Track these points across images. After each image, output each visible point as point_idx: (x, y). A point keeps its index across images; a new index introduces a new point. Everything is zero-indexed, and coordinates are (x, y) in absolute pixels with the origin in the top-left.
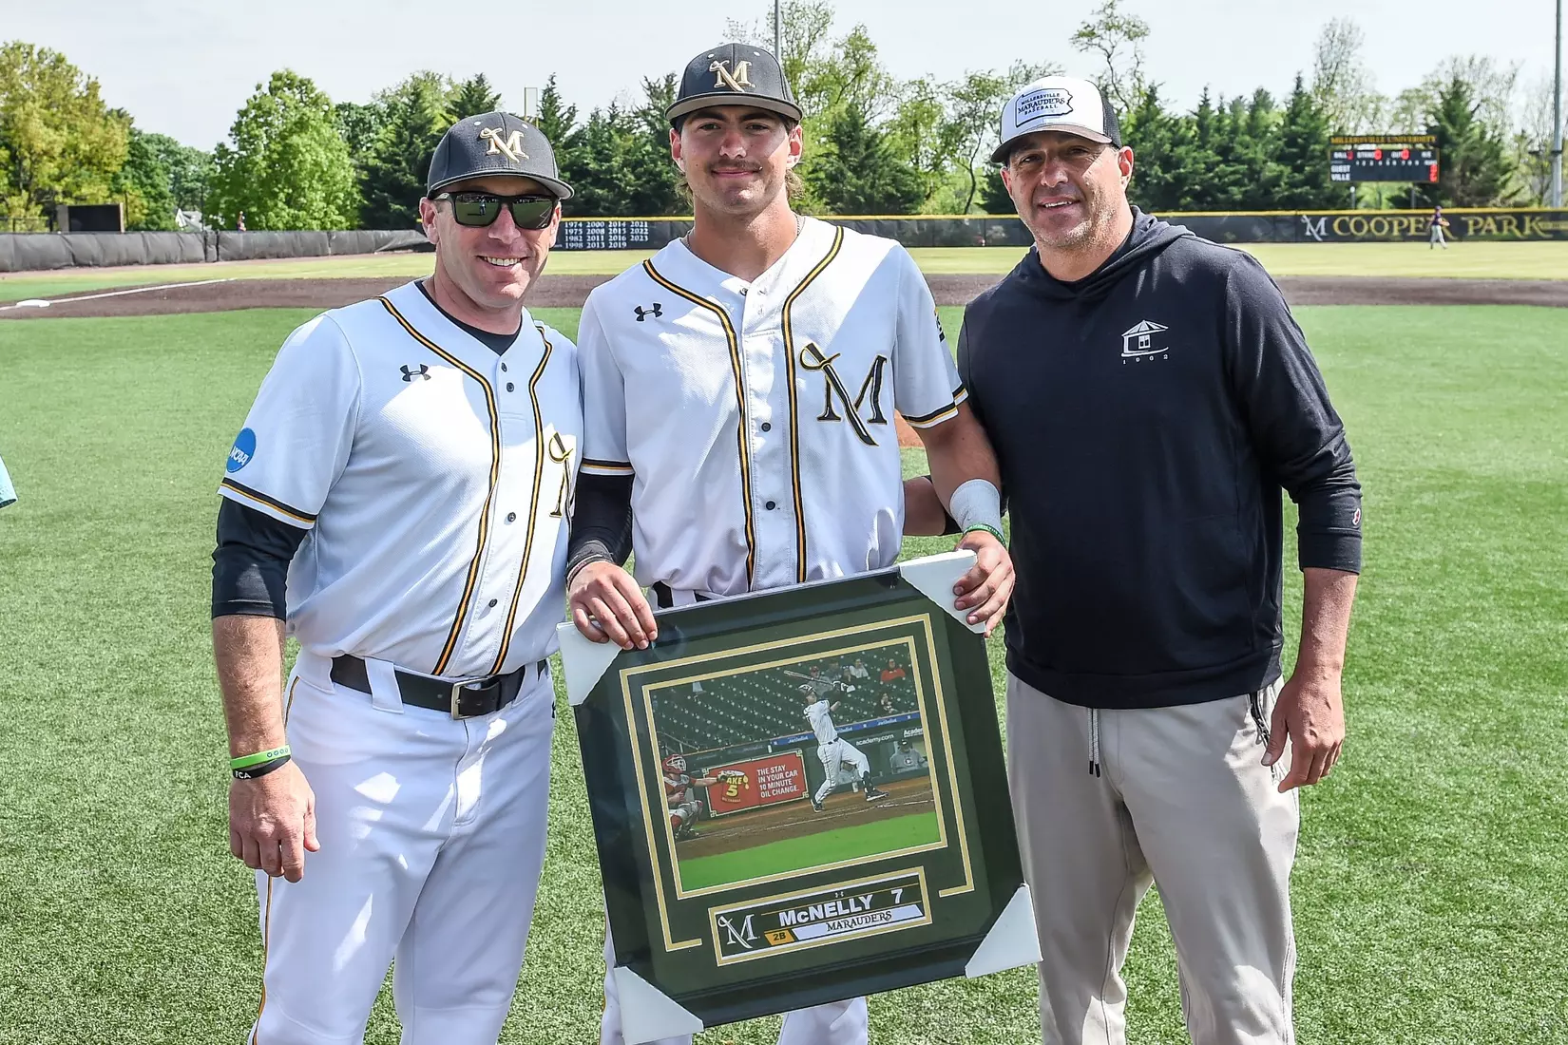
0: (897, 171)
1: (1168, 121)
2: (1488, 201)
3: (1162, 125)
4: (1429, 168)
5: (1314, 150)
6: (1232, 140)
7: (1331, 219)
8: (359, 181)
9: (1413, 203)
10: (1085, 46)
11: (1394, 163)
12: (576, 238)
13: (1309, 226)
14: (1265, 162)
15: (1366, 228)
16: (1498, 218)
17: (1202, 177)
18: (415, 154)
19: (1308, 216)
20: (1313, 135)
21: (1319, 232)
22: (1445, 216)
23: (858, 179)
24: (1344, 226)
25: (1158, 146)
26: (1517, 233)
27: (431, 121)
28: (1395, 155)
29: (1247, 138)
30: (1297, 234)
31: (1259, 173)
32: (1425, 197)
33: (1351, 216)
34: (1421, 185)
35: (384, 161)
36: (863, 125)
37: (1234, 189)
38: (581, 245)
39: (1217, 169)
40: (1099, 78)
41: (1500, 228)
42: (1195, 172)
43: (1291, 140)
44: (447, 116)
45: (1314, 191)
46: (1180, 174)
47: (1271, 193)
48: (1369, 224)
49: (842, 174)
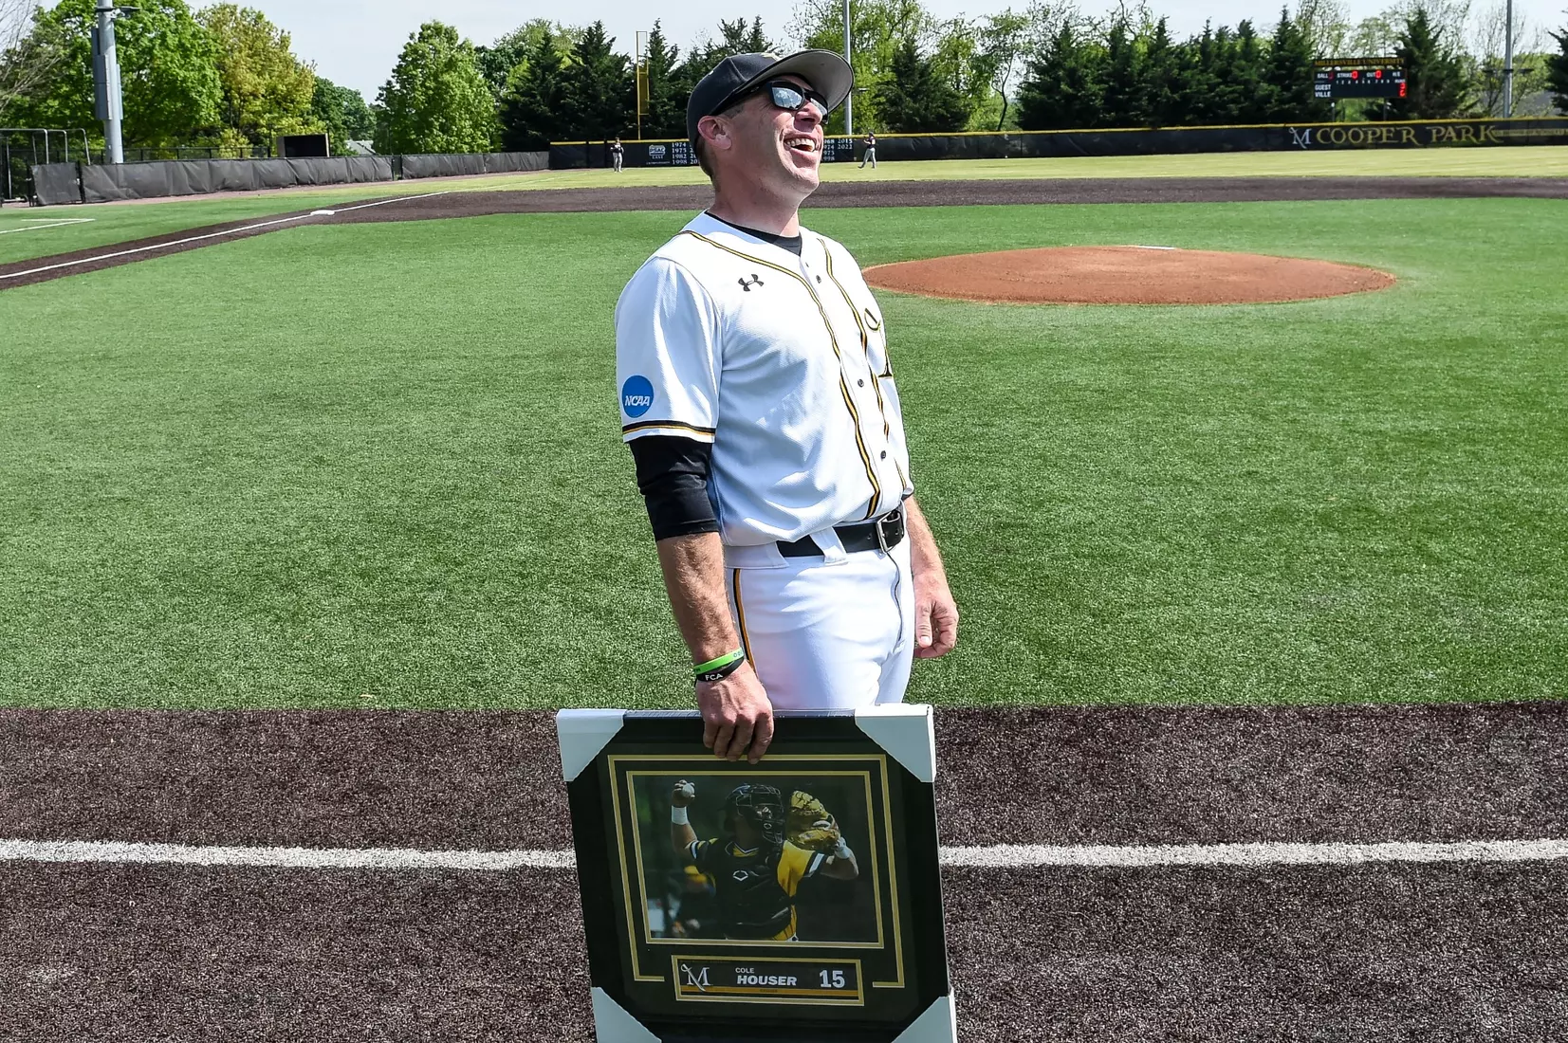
0: (947, 95)
1: (1176, 50)
2: (1448, 113)
3: (1170, 52)
4: (1399, 85)
5: (1299, 72)
6: (1229, 64)
7: (1314, 130)
8: (502, 113)
9: (1385, 115)
11: (1369, 82)
12: (681, 156)
13: (1296, 136)
14: (1259, 82)
15: (1344, 137)
16: (1457, 127)
17: (1205, 96)
18: (548, 88)
19: (1295, 128)
20: (1298, 59)
21: (1305, 140)
22: (1413, 126)
23: (915, 102)
24: (1326, 136)
25: (1167, 71)
26: (1474, 140)
27: (559, 61)
28: (1369, 75)
29: (1243, 63)
30: (1284, 143)
31: (1253, 92)
32: (1395, 110)
33: (1332, 127)
34: (1391, 101)
35: (523, 95)
36: (917, 56)
37: (1232, 106)
38: (686, 161)
39: (1217, 90)
41: (1459, 136)
42: (1199, 92)
43: (1280, 62)
44: (573, 57)
45: (1299, 107)
46: (1186, 93)
47: (1264, 109)
48: (1347, 134)
49: (900, 99)
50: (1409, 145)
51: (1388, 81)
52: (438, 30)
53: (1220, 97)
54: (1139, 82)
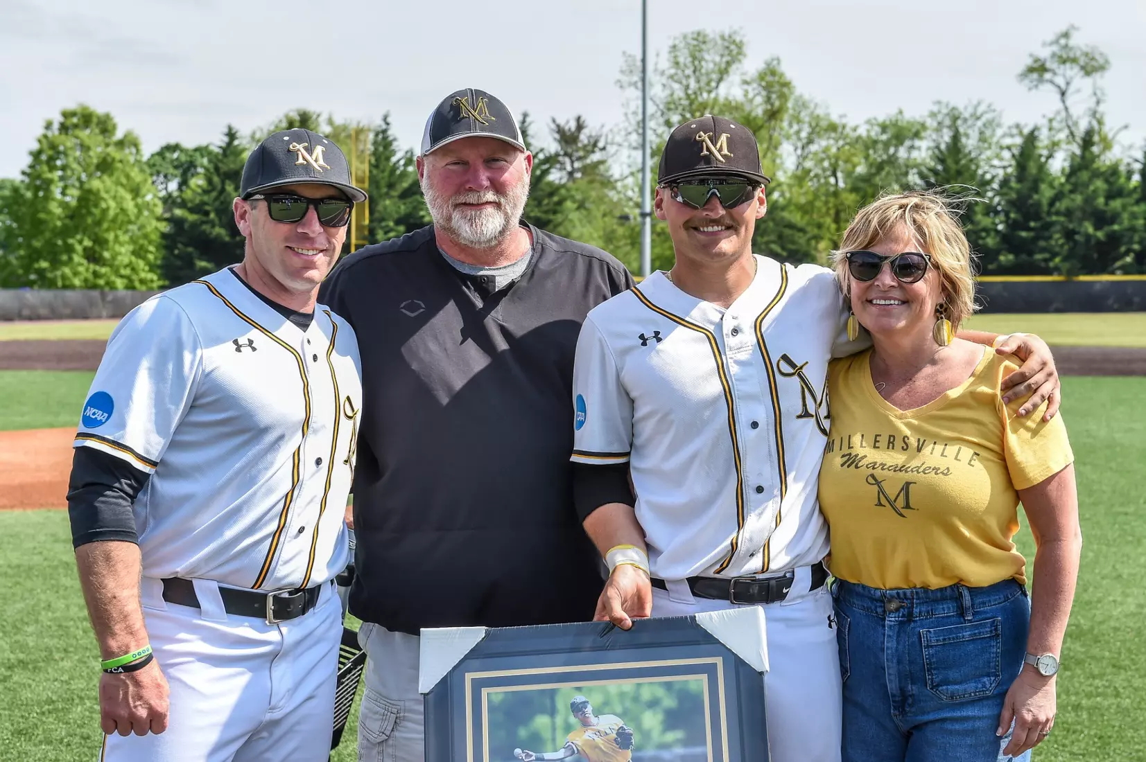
1: (1106, 170)
3: (1097, 174)
10: (1035, 83)
25: (1089, 200)
35: (192, 211)
40: (1051, 121)
42: (1133, 229)
46: (1114, 232)
52: (86, 118)
54: (1049, 213)
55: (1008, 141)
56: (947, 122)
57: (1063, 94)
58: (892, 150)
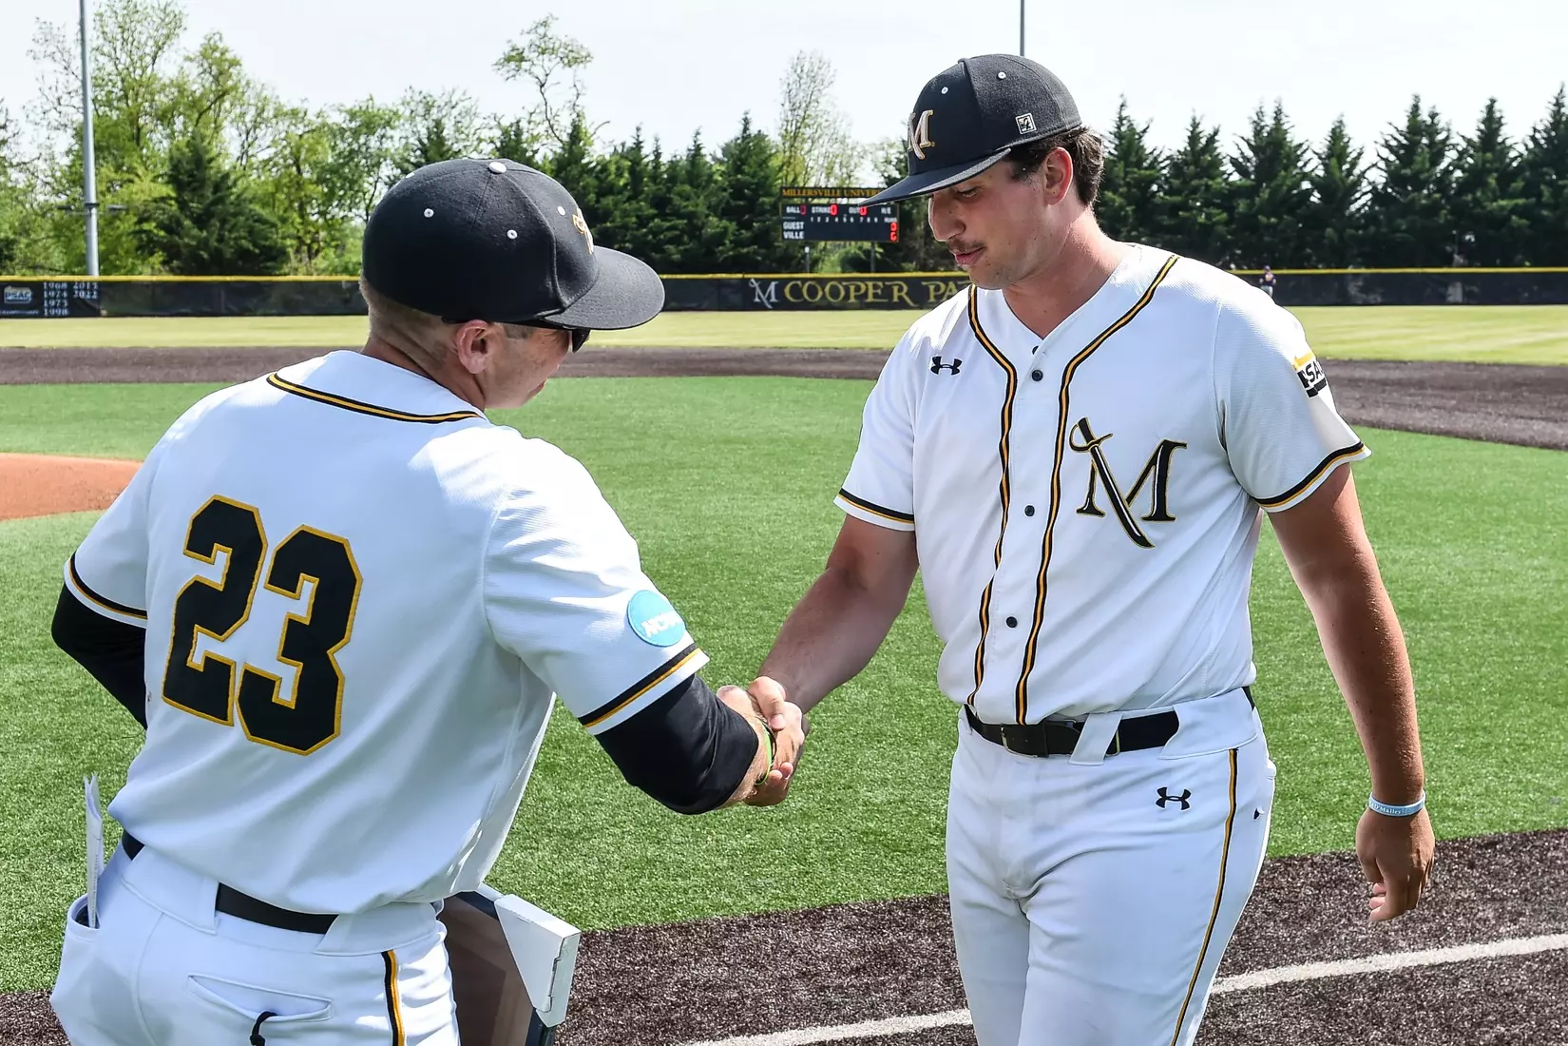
0: (256, 221)
1: (595, 167)
3: (586, 170)
4: (889, 225)
5: (763, 203)
6: (669, 190)
7: (782, 283)
9: (873, 266)
10: (512, 72)
11: (852, 220)
13: (758, 291)
14: (707, 216)
15: (820, 294)
17: (635, 232)
19: (756, 279)
20: (763, 186)
21: (769, 298)
22: (906, 280)
23: (201, 229)
24: (796, 291)
28: (852, 210)
29: (687, 188)
30: (744, 301)
31: (700, 229)
32: (886, 259)
33: (804, 280)
34: (880, 246)
36: (211, 160)
37: (671, 248)
39: (651, 224)
42: (625, 227)
43: (738, 190)
45: (763, 251)
46: (607, 228)
47: (715, 253)
48: (823, 289)
49: (179, 223)
50: (901, 305)
51: (876, 220)
53: (655, 235)
55: (485, 134)
56: (421, 110)
57: (542, 86)
58: (362, 140)
